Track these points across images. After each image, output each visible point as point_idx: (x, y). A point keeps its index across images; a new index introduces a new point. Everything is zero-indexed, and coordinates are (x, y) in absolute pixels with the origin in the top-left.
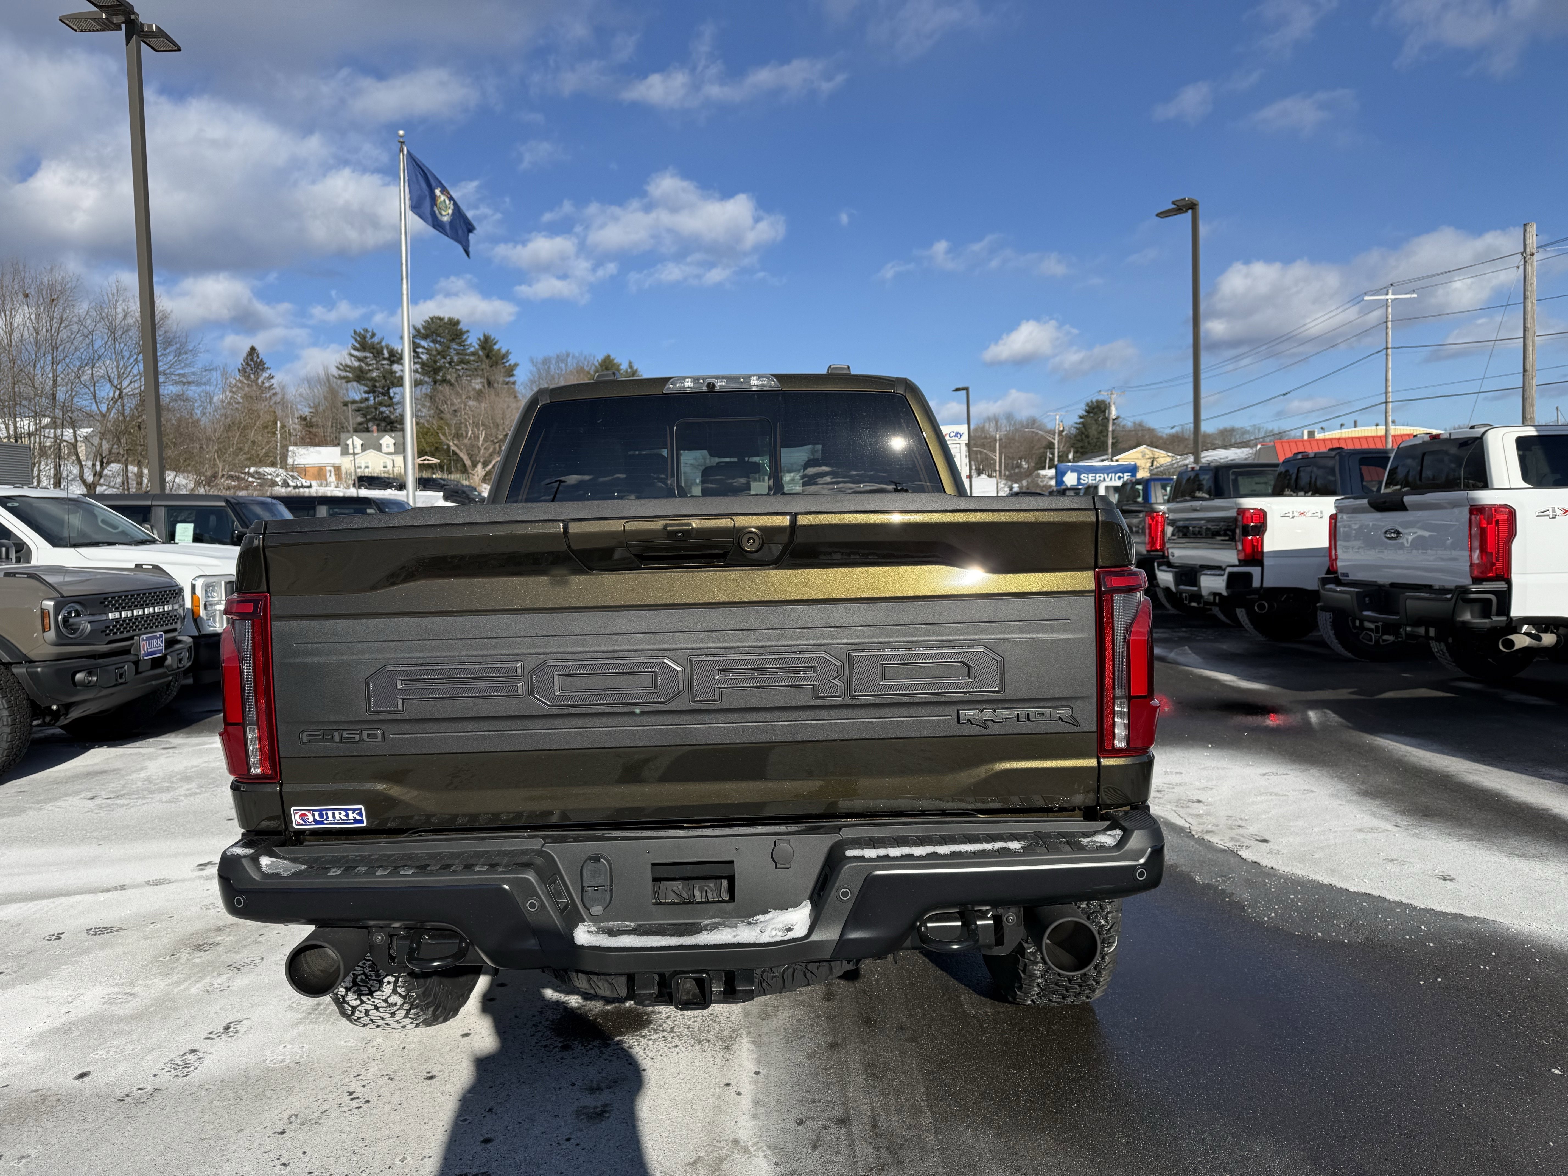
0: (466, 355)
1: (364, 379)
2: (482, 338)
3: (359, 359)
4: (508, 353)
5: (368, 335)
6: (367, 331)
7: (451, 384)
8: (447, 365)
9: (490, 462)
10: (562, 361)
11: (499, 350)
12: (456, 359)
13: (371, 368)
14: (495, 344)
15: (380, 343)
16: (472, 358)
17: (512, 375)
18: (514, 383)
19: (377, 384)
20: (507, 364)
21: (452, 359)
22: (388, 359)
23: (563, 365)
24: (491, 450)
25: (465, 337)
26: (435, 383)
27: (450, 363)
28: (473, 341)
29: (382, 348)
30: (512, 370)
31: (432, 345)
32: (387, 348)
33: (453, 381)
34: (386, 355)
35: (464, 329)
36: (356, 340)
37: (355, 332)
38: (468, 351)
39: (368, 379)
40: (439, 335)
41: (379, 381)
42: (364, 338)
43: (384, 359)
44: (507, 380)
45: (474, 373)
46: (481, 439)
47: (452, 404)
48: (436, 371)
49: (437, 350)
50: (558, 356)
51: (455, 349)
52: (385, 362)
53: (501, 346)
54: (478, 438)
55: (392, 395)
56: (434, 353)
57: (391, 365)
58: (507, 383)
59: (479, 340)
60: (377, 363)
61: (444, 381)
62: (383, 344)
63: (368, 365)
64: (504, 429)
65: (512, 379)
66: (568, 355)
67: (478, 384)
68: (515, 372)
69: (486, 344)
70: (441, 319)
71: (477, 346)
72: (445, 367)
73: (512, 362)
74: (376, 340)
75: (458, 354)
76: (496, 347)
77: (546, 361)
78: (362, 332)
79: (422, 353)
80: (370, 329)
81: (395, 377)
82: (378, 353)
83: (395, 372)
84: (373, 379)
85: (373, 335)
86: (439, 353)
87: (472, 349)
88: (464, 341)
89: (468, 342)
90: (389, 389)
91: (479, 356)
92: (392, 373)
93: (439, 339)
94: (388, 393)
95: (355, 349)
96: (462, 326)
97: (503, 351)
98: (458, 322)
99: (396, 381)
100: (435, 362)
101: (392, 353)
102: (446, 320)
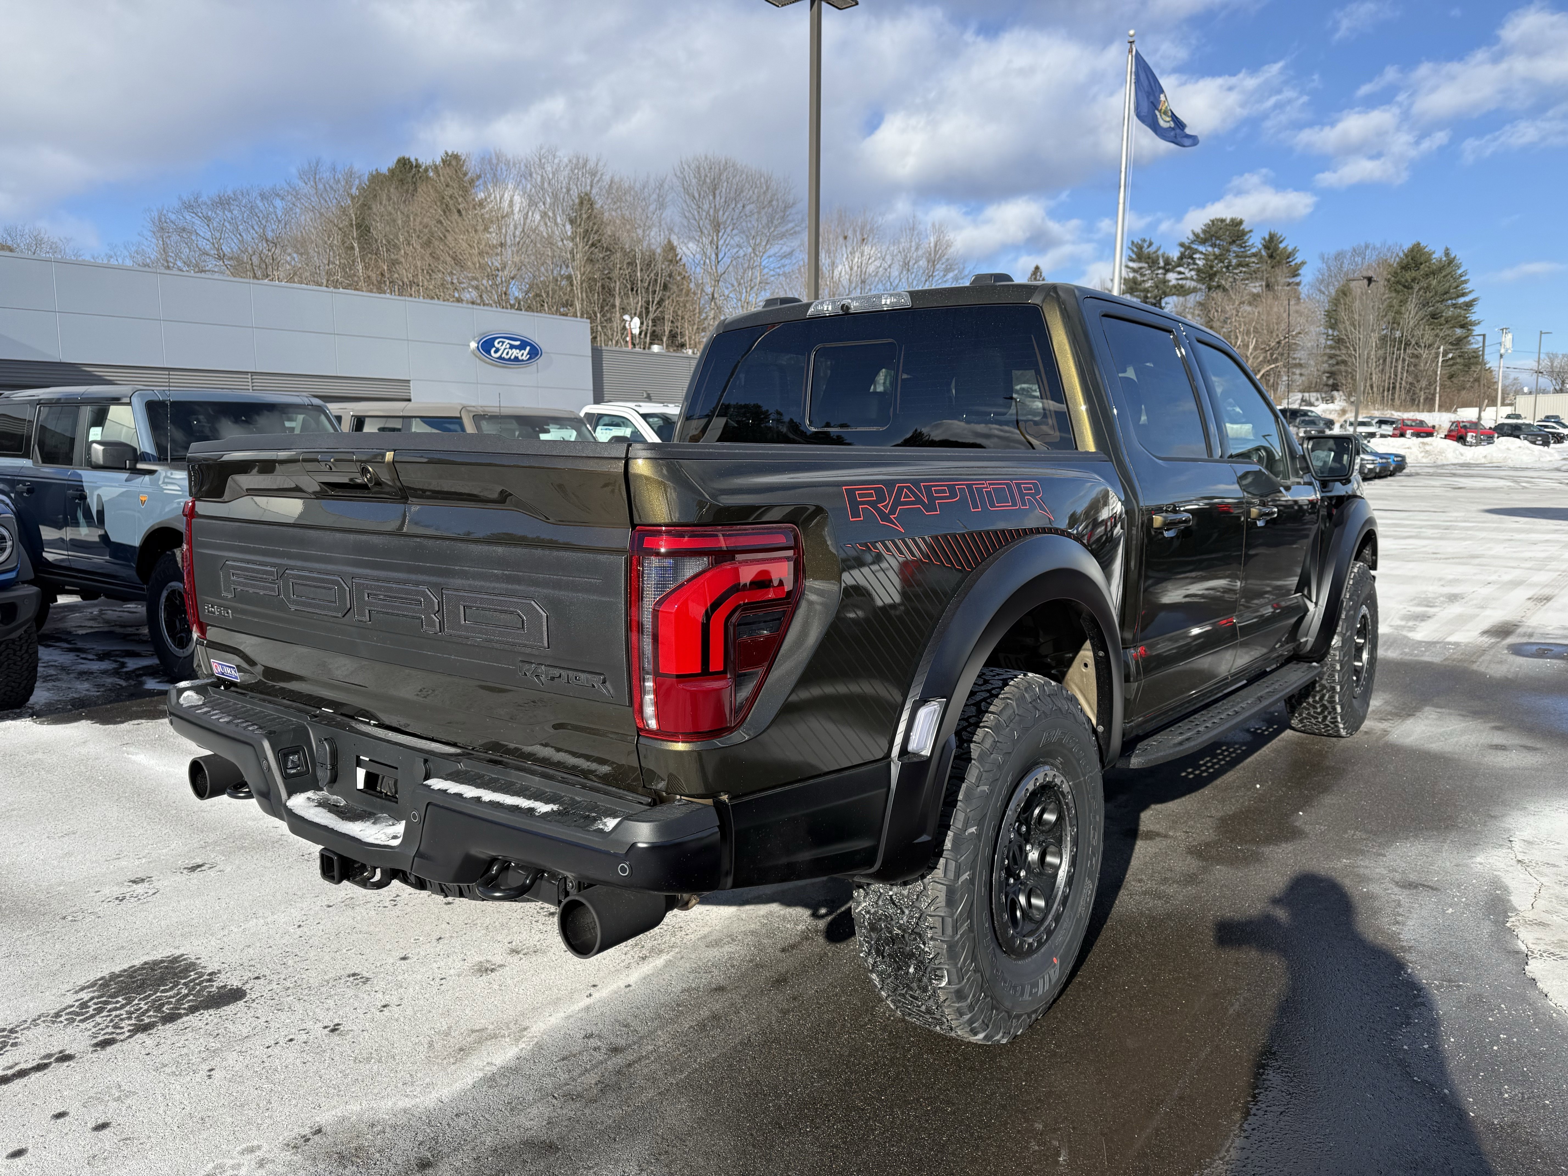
0: (1246, 257)
1: (1137, 290)
2: (1267, 237)
3: (1134, 271)
4: (1295, 250)
5: (1145, 245)
6: (1144, 241)
7: (1225, 290)
8: (1224, 270)
9: (1259, 371)
10: (1359, 255)
11: (1285, 248)
12: (1234, 262)
13: (1145, 278)
14: (1281, 242)
15: (1156, 252)
16: (1253, 259)
17: (1295, 275)
18: (1298, 284)
19: (1149, 295)
20: (1293, 263)
21: (1230, 262)
22: (1164, 268)
23: (1359, 260)
24: (1261, 358)
25: (1246, 238)
26: (1210, 289)
27: (1227, 267)
28: (1255, 242)
29: (1158, 257)
30: (1298, 270)
31: (1210, 249)
32: (1163, 257)
33: (1227, 287)
34: (1162, 264)
35: (1247, 229)
36: (1133, 251)
37: (1133, 242)
38: (1249, 252)
39: (1141, 291)
40: (1218, 238)
41: (1151, 292)
42: (1141, 248)
43: (1159, 268)
44: (1293, 280)
45: (1252, 276)
46: (1251, 347)
47: (1223, 311)
48: (1212, 277)
49: (1214, 254)
50: (1354, 250)
51: (1234, 252)
52: (1160, 271)
53: (1287, 244)
54: (1248, 346)
55: (1163, 305)
56: (1212, 257)
57: (1165, 274)
58: (1289, 284)
59: (1264, 239)
60: (1152, 272)
61: (1219, 286)
62: (1160, 253)
63: (1143, 275)
64: (1277, 335)
65: (1297, 279)
66: (1367, 247)
67: (1256, 287)
68: (1300, 272)
69: (1271, 244)
70: (1222, 221)
71: (1260, 246)
72: (1221, 272)
73: (1298, 261)
74: (1152, 249)
75: (1237, 256)
76: (1282, 246)
77: (1339, 256)
78: (1140, 242)
79: (1199, 259)
80: (1147, 239)
81: (1168, 287)
82: (1153, 262)
83: (1169, 281)
84: (1146, 291)
85: (1150, 244)
86: (1216, 257)
87: (1254, 250)
88: (1245, 242)
89: (1249, 243)
90: (1161, 298)
91: (1261, 257)
92: (1165, 282)
93: (1218, 242)
94: (1160, 303)
95: (1132, 260)
96: (1245, 226)
97: (1290, 249)
98: (1241, 222)
99: (1168, 290)
100: (1211, 267)
101: (1167, 262)
102: (1228, 221)
